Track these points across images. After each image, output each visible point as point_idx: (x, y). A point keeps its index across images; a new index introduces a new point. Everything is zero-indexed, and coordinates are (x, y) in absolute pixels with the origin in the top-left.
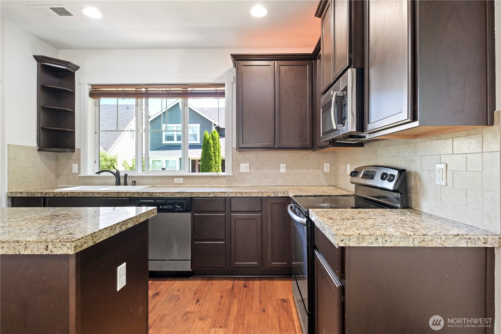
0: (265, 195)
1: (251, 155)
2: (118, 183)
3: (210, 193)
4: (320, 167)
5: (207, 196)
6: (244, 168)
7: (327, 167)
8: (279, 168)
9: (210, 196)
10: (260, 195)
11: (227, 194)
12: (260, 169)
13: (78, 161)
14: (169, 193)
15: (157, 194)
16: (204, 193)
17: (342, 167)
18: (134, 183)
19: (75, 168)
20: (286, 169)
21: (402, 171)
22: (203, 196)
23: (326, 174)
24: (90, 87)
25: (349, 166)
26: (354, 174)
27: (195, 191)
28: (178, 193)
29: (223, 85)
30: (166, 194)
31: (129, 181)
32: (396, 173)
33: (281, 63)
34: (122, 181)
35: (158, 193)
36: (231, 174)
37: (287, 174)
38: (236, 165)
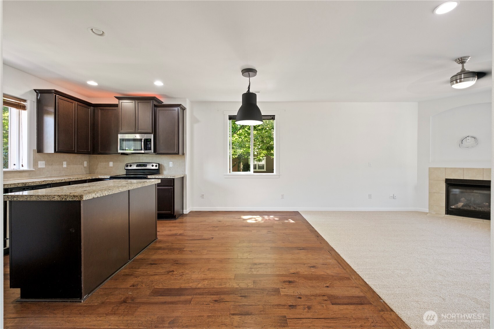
3: (63, 179)
4: (82, 164)
5: (61, 182)
6: (42, 164)
8: (62, 164)
9: (62, 181)
11: (71, 179)
12: (52, 165)
14: (38, 182)
15: (30, 184)
16: (59, 180)
20: (67, 165)
22: (59, 182)
27: (54, 179)
28: (44, 181)
29: (24, 100)
30: (36, 183)
32: (158, 165)
33: (79, 103)
35: (30, 182)
36: (32, 169)
37: (66, 168)
38: (35, 163)
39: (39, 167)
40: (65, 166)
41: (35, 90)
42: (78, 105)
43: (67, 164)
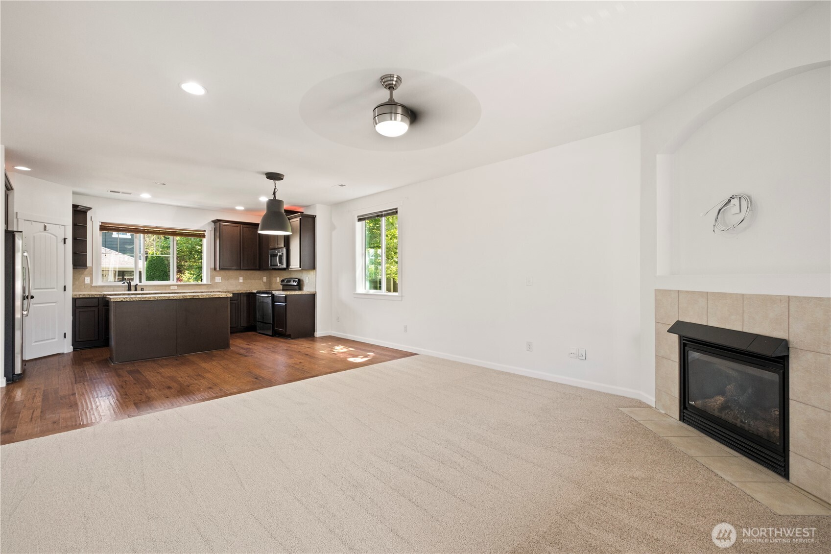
0: (241, 292)
1: (223, 272)
2: (129, 289)
4: (261, 279)
6: (218, 279)
7: (265, 279)
8: (239, 280)
10: (238, 292)
12: (228, 280)
13: (91, 275)
17: (274, 280)
18: (142, 290)
19: (87, 280)
21: (299, 280)
23: (265, 282)
24: (100, 224)
25: (278, 278)
26: (283, 281)
29: (205, 231)
31: (138, 288)
32: (297, 280)
34: (133, 288)
36: (209, 283)
37: (243, 283)
38: (212, 278)
39: (216, 281)
40: (241, 280)
41: (212, 221)
42: (243, 227)
43: (243, 280)
